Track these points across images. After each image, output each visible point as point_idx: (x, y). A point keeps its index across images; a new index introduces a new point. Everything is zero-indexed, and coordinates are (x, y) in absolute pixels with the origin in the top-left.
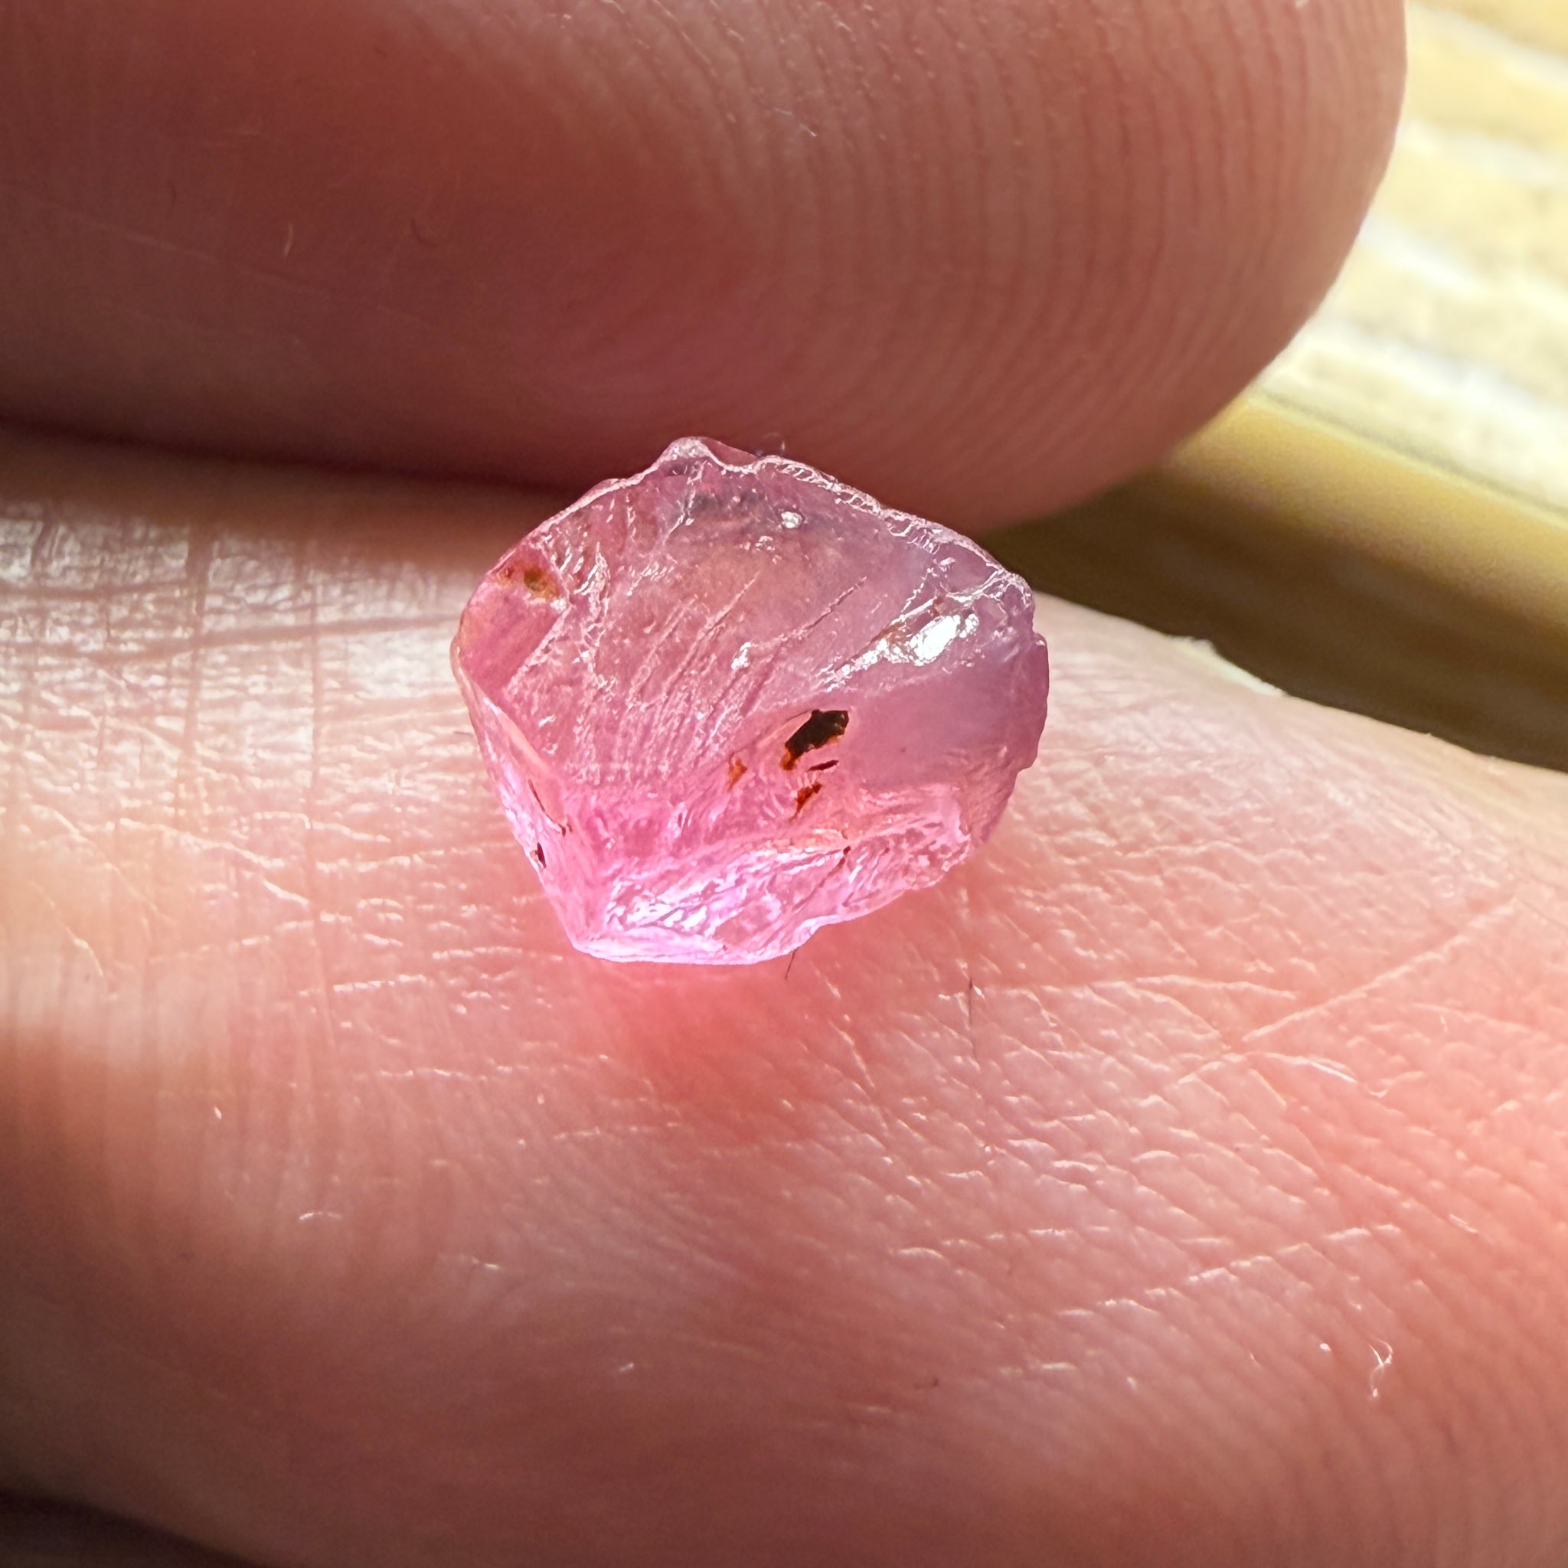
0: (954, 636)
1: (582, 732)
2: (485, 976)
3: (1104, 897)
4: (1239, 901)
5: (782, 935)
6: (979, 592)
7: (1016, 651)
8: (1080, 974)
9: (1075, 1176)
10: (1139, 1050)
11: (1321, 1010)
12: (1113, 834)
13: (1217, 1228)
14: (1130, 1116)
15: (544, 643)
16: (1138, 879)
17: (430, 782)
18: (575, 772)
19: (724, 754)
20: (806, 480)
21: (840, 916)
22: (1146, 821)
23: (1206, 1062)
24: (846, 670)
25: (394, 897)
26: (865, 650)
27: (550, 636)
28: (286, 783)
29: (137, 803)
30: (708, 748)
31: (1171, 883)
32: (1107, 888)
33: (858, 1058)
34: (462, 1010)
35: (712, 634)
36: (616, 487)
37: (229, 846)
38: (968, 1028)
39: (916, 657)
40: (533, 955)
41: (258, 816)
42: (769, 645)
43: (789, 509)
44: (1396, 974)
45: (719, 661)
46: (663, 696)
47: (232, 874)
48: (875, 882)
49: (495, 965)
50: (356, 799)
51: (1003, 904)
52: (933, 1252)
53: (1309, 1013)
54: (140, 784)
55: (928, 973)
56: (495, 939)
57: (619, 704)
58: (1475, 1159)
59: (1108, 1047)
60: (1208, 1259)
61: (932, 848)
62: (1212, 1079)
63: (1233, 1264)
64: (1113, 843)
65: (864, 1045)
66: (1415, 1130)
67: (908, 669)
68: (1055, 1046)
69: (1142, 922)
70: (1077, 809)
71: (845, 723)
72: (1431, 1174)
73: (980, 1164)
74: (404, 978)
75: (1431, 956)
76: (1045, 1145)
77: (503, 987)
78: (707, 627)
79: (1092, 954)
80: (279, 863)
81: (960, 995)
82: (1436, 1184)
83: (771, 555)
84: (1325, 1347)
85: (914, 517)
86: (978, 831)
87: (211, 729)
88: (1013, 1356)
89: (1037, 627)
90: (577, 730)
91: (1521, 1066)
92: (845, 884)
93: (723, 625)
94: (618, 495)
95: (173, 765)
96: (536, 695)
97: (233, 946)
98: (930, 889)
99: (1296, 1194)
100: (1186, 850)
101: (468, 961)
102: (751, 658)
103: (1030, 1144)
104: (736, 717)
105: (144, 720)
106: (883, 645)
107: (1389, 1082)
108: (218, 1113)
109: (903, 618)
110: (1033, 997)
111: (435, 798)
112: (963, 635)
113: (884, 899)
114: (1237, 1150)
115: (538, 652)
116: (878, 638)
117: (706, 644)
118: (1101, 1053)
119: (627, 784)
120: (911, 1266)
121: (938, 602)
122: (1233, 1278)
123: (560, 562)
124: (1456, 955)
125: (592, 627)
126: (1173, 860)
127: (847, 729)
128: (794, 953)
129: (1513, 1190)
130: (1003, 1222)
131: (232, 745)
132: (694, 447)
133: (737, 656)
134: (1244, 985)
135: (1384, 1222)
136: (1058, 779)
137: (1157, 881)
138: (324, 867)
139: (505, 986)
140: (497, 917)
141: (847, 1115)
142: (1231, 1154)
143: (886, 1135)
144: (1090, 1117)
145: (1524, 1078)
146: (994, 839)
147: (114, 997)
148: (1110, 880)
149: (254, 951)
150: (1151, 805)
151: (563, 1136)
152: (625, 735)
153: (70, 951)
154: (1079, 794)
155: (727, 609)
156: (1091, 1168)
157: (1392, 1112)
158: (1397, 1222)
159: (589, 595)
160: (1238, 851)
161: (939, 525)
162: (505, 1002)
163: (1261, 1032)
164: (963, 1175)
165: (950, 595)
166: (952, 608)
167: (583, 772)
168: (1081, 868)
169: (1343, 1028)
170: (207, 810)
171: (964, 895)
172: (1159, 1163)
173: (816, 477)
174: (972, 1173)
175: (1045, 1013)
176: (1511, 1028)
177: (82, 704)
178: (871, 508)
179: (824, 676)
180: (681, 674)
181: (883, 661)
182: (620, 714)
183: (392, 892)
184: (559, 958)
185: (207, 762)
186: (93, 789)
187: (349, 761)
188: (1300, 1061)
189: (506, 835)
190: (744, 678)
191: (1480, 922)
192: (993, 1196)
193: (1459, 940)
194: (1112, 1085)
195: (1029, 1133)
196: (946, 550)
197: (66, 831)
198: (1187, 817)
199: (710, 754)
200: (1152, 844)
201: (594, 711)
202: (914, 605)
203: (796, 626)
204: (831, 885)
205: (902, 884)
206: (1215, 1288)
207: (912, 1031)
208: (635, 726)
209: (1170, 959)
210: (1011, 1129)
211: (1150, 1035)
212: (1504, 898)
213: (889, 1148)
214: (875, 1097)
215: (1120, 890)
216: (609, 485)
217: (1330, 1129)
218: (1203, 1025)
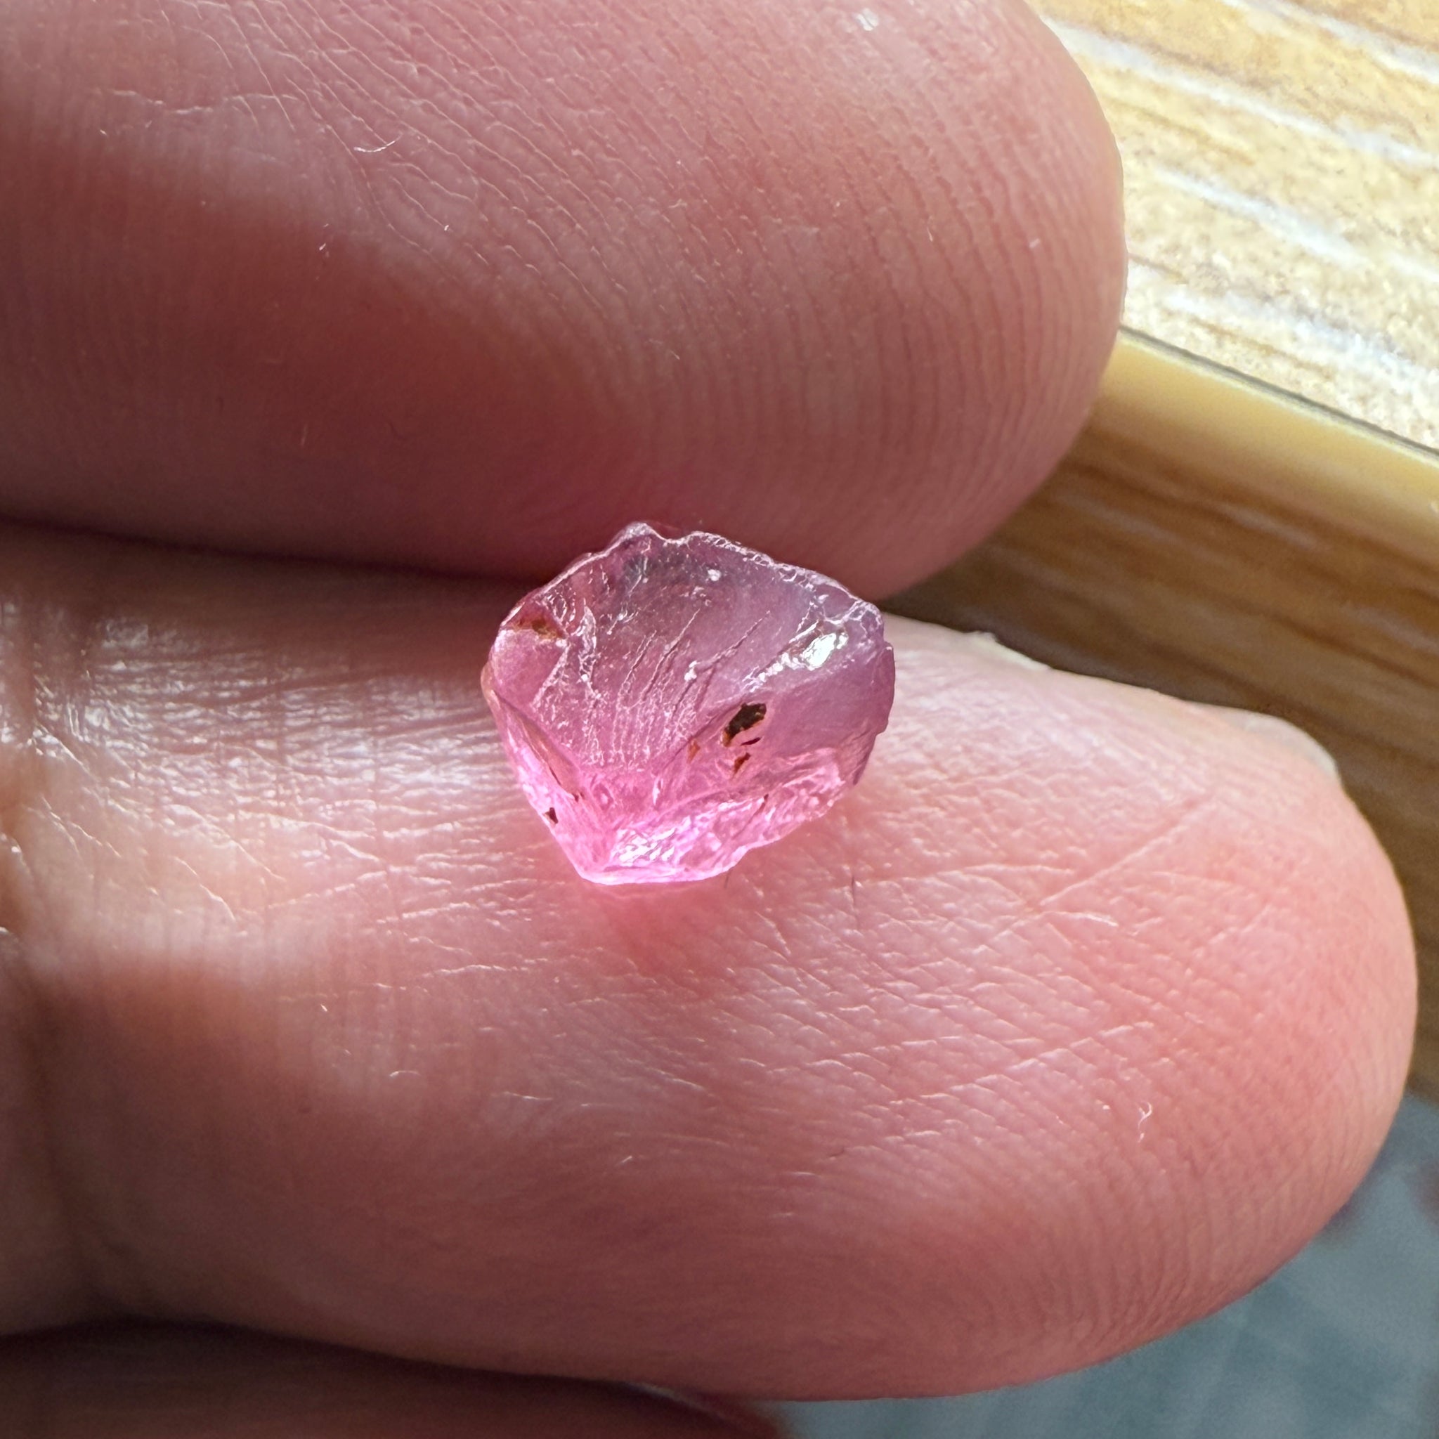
0: (832, 647)
1: (587, 729)
2: (511, 899)
3: (940, 814)
4: (1032, 811)
5: (724, 858)
6: (846, 617)
7: (874, 655)
8: (929, 868)
9: (930, 1004)
10: (971, 916)
11: (1092, 881)
12: (943, 771)
13: (1029, 1031)
14: (967, 960)
15: (554, 671)
16: (964, 800)
17: (462, 772)
18: (587, 758)
19: (686, 739)
20: (722, 546)
21: (761, 842)
22: (964, 761)
23: (1016, 921)
24: (762, 676)
25: (440, 851)
26: (773, 662)
27: (558, 666)
28: (357, 780)
29: (248, 800)
30: (675, 734)
31: (986, 802)
32: (943, 808)
33: (778, 935)
34: (497, 923)
35: (669, 656)
36: (592, 559)
37: (319, 825)
38: (853, 909)
39: (809, 664)
40: (545, 882)
41: (338, 804)
42: (710, 662)
43: (712, 567)
44: (1142, 852)
45: (676, 674)
46: (640, 702)
47: (323, 843)
48: (784, 817)
49: (519, 891)
50: (408, 787)
51: (872, 823)
52: (836, 1062)
53: (1084, 883)
54: (249, 786)
55: (823, 875)
56: (517, 874)
57: (611, 709)
58: (1199, 973)
59: (949, 915)
60: (1024, 1053)
61: (821, 792)
62: (1021, 932)
63: (1042, 1055)
64: (944, 777)
65: (782, 927)
66: (1160, 957)
67: (804, 672)
68: (913, 917)
69: (967, 829)
70: (918, 757)
71: (764, 711)
72: (1171, 986)
73: (866, 1001)
74: (453, 905)
75: (1161, 840)
76: (911, 984)
77: (524, 905)
78: (665, 653)
79: (935, 854)
80: (357, 835)
81: (846, 888)
82: (1174, 992)
83: (704, 599)
84: (1106, 1107)
85: (798, 568)
86: (851, 776)
87: (297, 746)
88: (894, 1130)
89: (887, 638)
90: (584, 729)
91: (1227, 909)
92: (764, 821)
93: (677, 649)
94: (595, 565)
95: (272, 772)
96: (553, 707)
97: (329, 892)
98: (819, 819)
99: (1081, 1005)
100: (992, 779)
101: (499, 890)
102: (697, 671)
103: (901, 985)
104: (692, 713)
105: (248, 742)
106: (785, 657)
107: (1138, 926)
108: (324, 1008)
109: (799, 637)
110: (896, 885)
111: (467, 782)
112: (839, 647)
113: (790, 828)
114: (1040, 979)
115: (551, 677)
116: (781, 653)
117: (666, 664)
118: (944, 919)
119: (623, 764)
120: (822, 1073)
121: (819, 625)
122: (1042, 1064)
123: (559, 614)
124: (1180, 839)
125: (587, 657)
126: (987, 786)
127: (766, 716)
128: (731, 870)
129: (1225, 993)
130: (885, 1039)
131: (314, 757)
132: (643, 528)
133: (688, 671)
134: (1038, 867)
135: (1141, 1020)
136: (903, 737)
137: (976, 801)
138: (387, 834)
139: (529, 905)
140: (516, 858)
141: (774, 975)
142: (1036, 982)
143: (801, 985)
144: (940, 963)
145: (1230, 918)
146: (863, 781)
147: (244, 933)
148: (945, 803)
149: (343, 895)
150: (968, 750)
151: (574, 1004)
152: (618, 730)
153: (209, 903)
154: (918, 746)
155: (679, 639)
156: (943, 997)
157: (1142, 945)
158: (1150, 1020)
159: (582, 636)
160: (1028, 777)
161: (814, 572)
162: (526, 915)
163: (1052, 898)
164: (856, 1009)
165: (827, 620)
166: (829, 629)
167: (592, 757)
168: (924, 796)
169: (1107, 891)
170: (300, 801)
171: (844, 820)
172: (987, 992)
173: (728, 545)
174: (862, 1007)
175: (906, 896)
176: (1218, 885)
177: (201, 735)
178: (767, 563)
179: (749, 681)
180: (651, 687)
181: (787, 668)
182: (613, 716)
183: (441, 849)
184: (562, 883)
185: (297, 769)
186: (217, 792)
187: (401, 762)
188: (1079, 916)
189: (523, 802)
190: (694, 686)
191: (1194, 816)
192: (877, 1022)
193: (1180, 829)
194: (954, 940)
195: (899, 977)
196: (821, 589)
197: (199, 821)
198: (991, 756)
199: (677, 739)
200: (970, 776)
201: (594, 715)
202: (804, 629)
203: (726, 648)
204: (756, 821)
205: (801, 818)
206: (1030, 1072)
207: (815, 914)
208: (624, 723)
209: (988, 853)
210: (886, 975)
211: (977, 905)
212: (1207, 798)
213: (803, 994)
214: (793, 962)
215: (951, 809)
216: (587, 558)
217: (1102, 959)
218: (1012, 895)
